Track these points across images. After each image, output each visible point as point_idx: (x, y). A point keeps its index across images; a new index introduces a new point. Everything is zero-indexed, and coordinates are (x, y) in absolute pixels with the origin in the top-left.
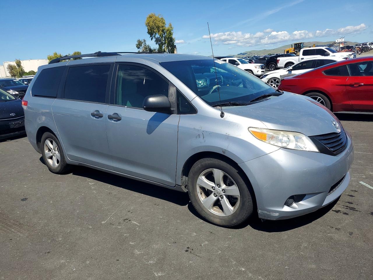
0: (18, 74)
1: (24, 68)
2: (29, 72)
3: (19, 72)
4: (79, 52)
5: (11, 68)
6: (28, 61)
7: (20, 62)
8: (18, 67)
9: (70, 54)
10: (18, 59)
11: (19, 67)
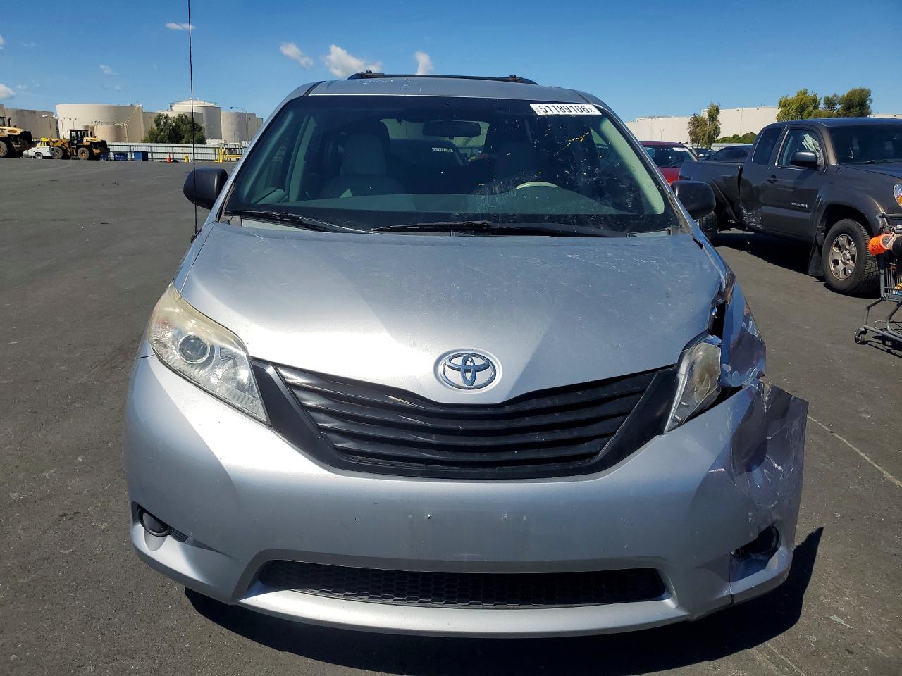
0: (706, 138)
1: (720, 126)
2: (743, 136)
3: (709, 133)
4: (867, 88)
5: (696, 123)
6: (754, 110)
7: (717, 109)
8: (710, 121)
9: (837, 94)
10: (716, 104)
11: (713, 121)
